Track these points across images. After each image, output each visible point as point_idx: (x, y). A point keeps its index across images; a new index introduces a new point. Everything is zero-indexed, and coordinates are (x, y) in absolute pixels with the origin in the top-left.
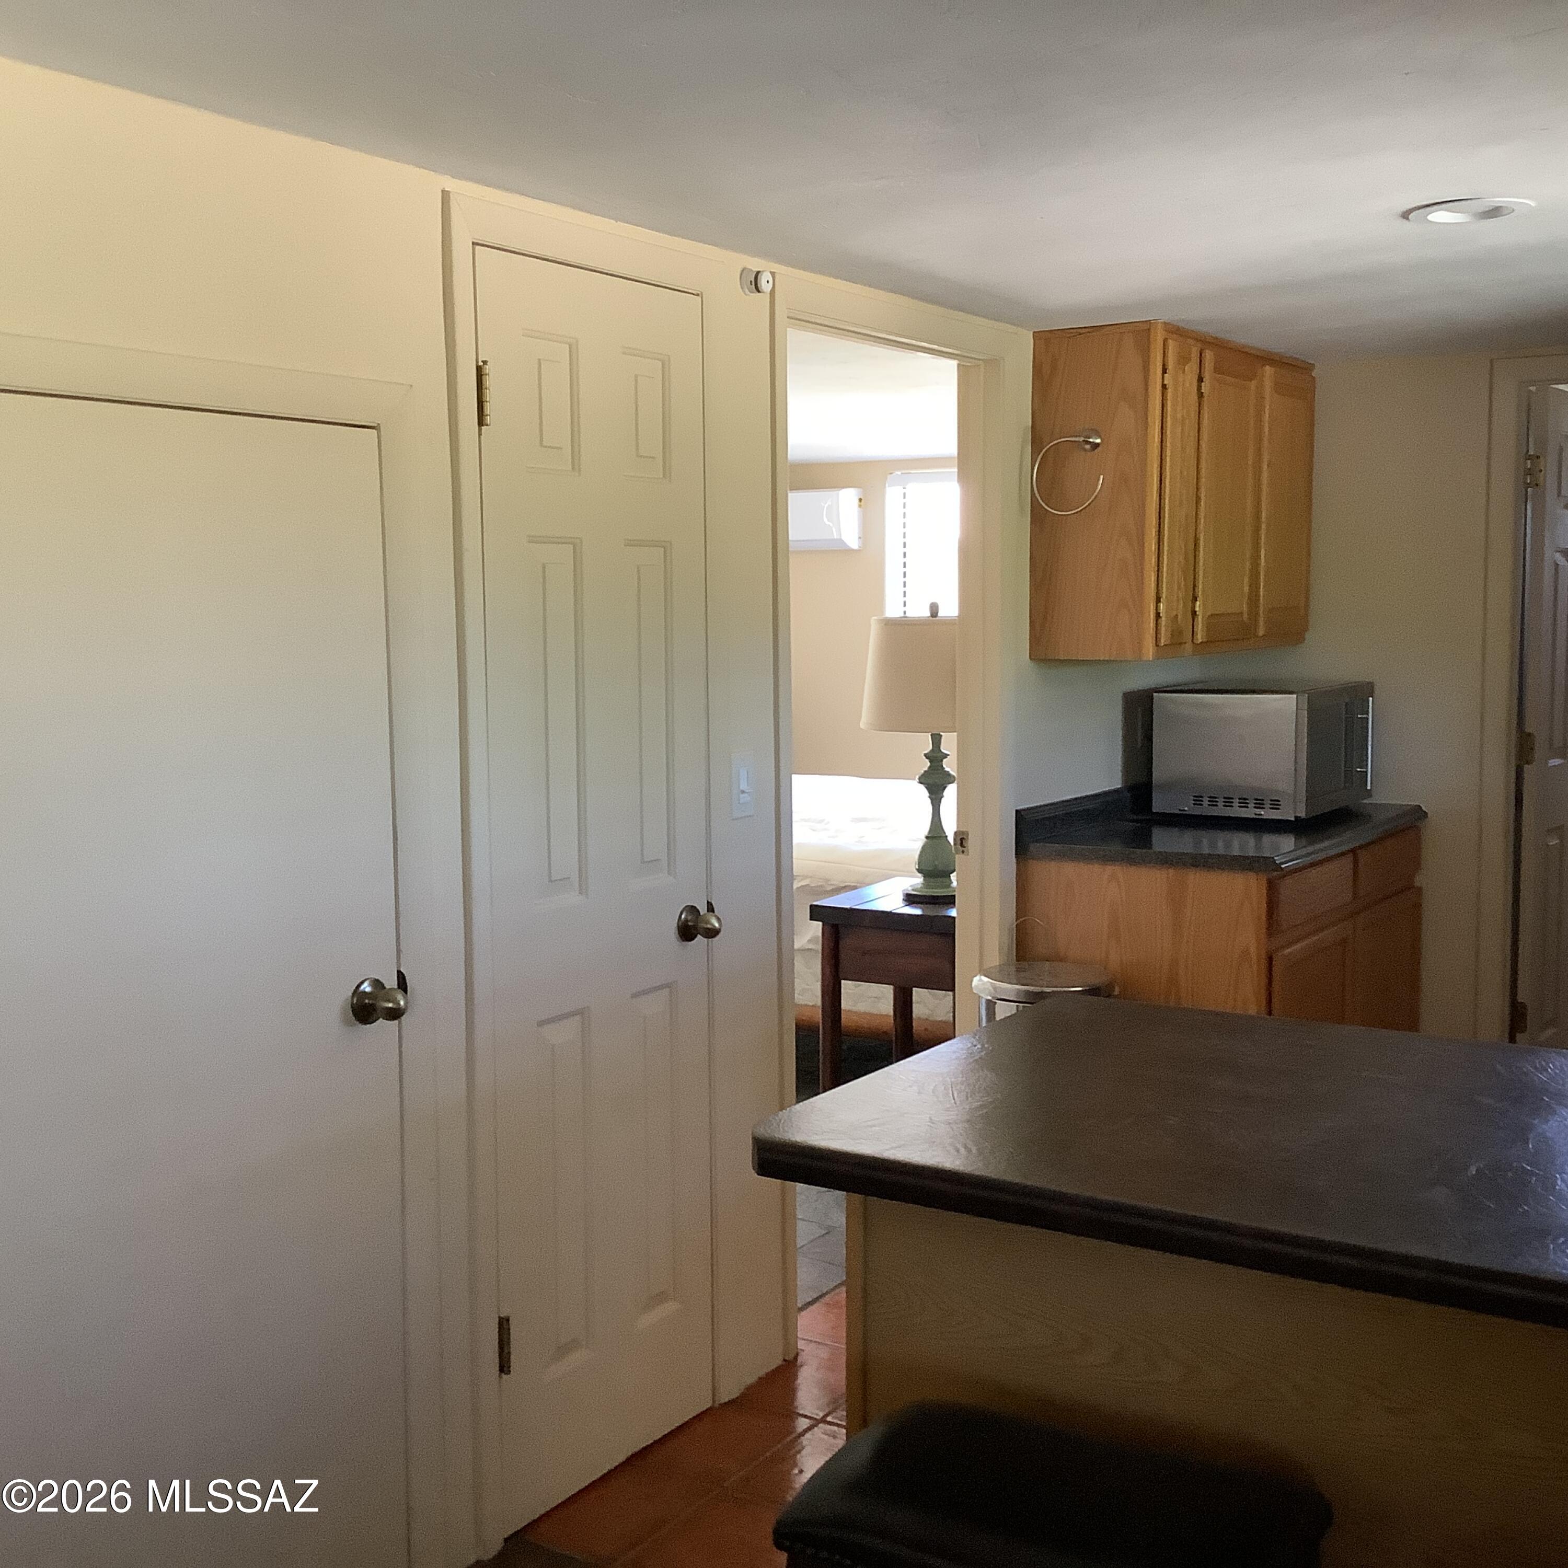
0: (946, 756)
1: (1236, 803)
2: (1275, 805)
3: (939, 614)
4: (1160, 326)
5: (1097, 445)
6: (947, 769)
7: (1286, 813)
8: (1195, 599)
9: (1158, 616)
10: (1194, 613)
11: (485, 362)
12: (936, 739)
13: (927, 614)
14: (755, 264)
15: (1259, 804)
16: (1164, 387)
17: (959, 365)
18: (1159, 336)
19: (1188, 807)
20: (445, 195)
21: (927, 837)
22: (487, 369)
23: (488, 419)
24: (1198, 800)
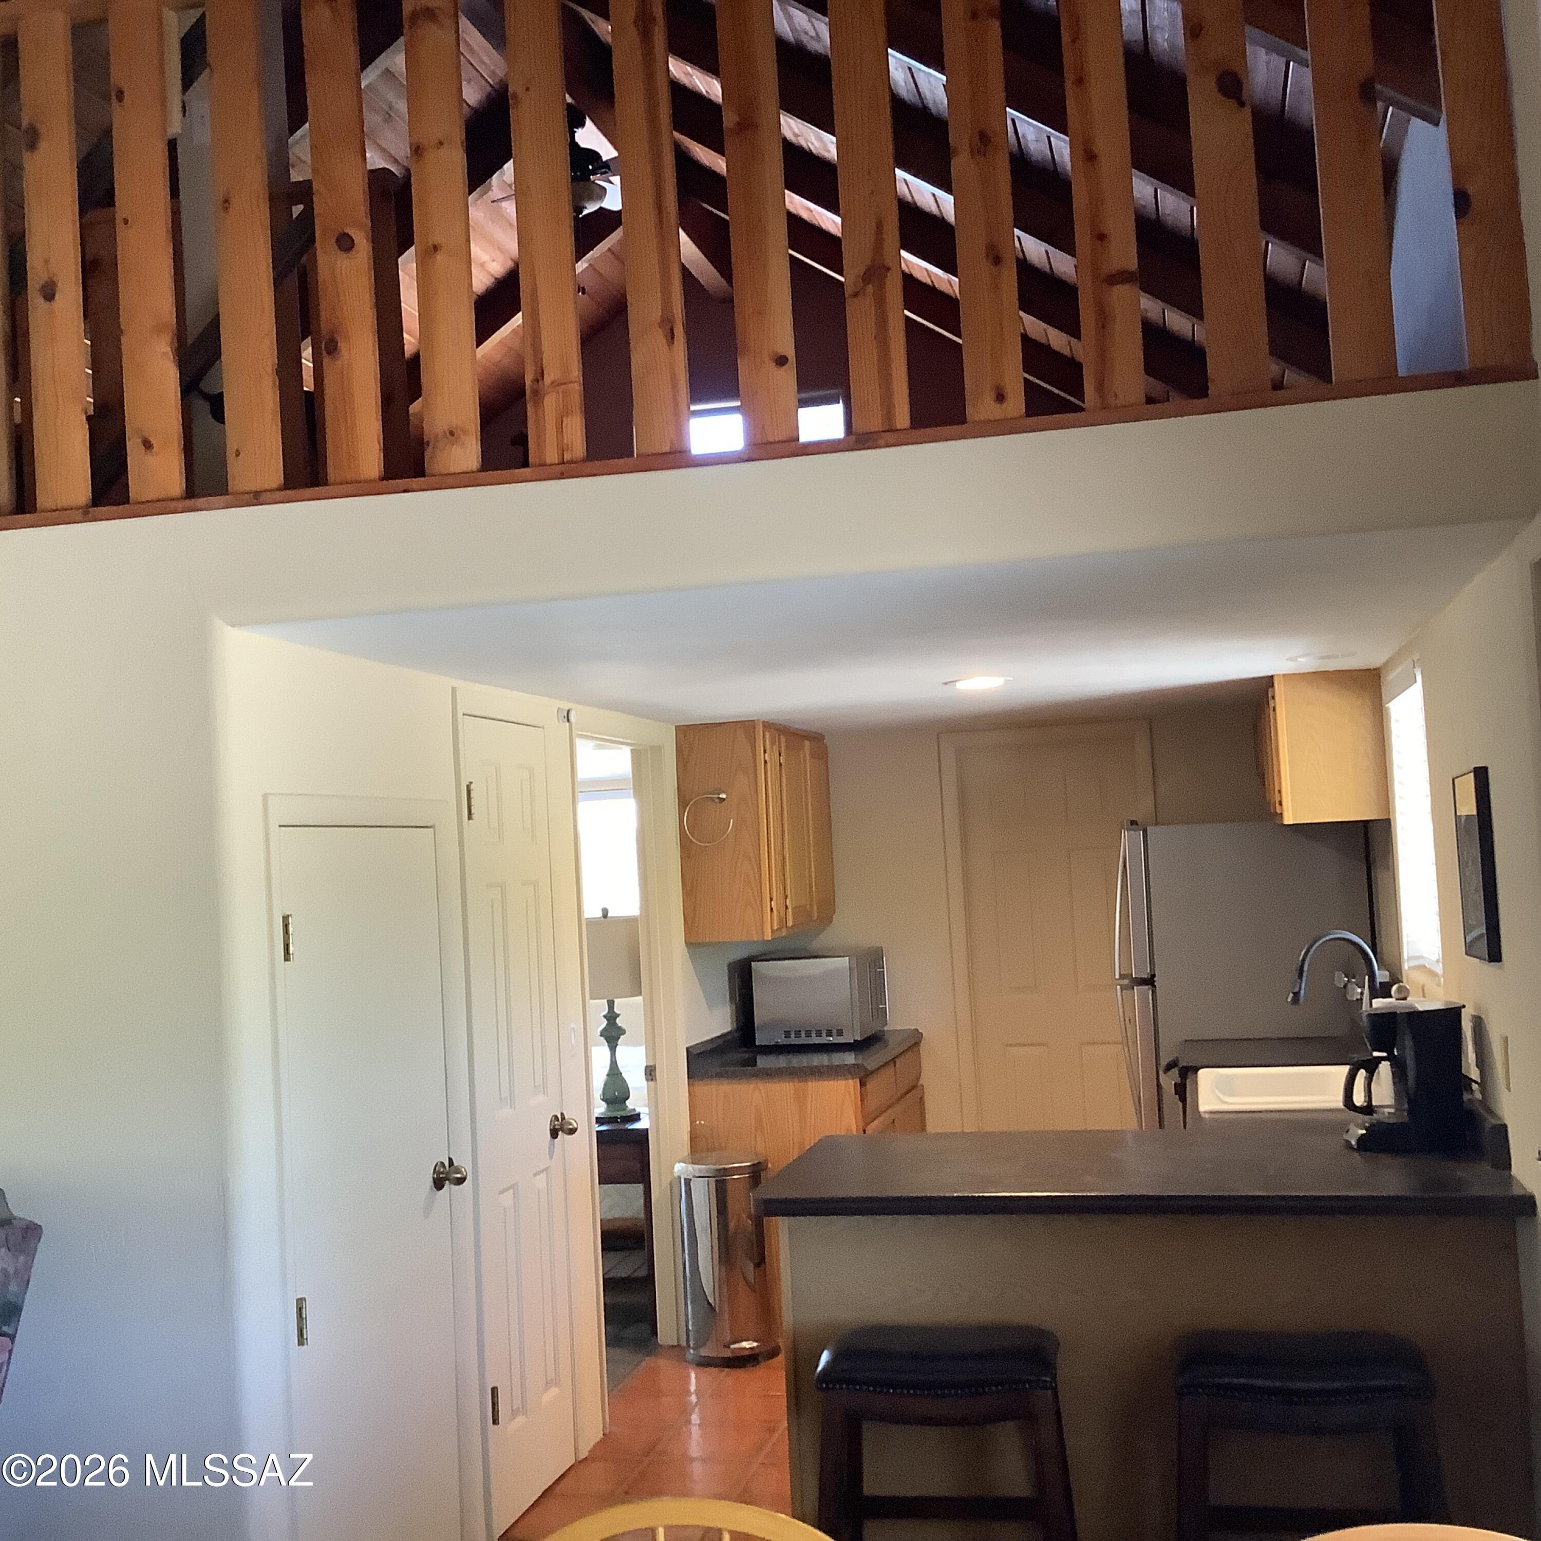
0: (619, 1015)
1: (814, 1035)
2: (840, 1033)
3: (609, 915)
4: (761, 724)
5: (724, 799)
6: (620, 1025)
7: (847, 1038)
8: (786, 897)
9: (772, 909)
10: (787, 907)
11: (471, 783)
12: (611, 1004)
13: (600, 914)
14: (565, 706)
15: (829, 1034)
16: (765, 762)
17: (632, 750)
18: (760, 730)
19: (781, 1040)
20: (454, 690)
21: (608, 1075)
22: (472, 786)
23: (474, 816)
24: (787, 1034)
